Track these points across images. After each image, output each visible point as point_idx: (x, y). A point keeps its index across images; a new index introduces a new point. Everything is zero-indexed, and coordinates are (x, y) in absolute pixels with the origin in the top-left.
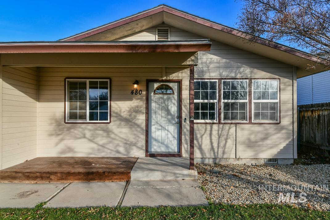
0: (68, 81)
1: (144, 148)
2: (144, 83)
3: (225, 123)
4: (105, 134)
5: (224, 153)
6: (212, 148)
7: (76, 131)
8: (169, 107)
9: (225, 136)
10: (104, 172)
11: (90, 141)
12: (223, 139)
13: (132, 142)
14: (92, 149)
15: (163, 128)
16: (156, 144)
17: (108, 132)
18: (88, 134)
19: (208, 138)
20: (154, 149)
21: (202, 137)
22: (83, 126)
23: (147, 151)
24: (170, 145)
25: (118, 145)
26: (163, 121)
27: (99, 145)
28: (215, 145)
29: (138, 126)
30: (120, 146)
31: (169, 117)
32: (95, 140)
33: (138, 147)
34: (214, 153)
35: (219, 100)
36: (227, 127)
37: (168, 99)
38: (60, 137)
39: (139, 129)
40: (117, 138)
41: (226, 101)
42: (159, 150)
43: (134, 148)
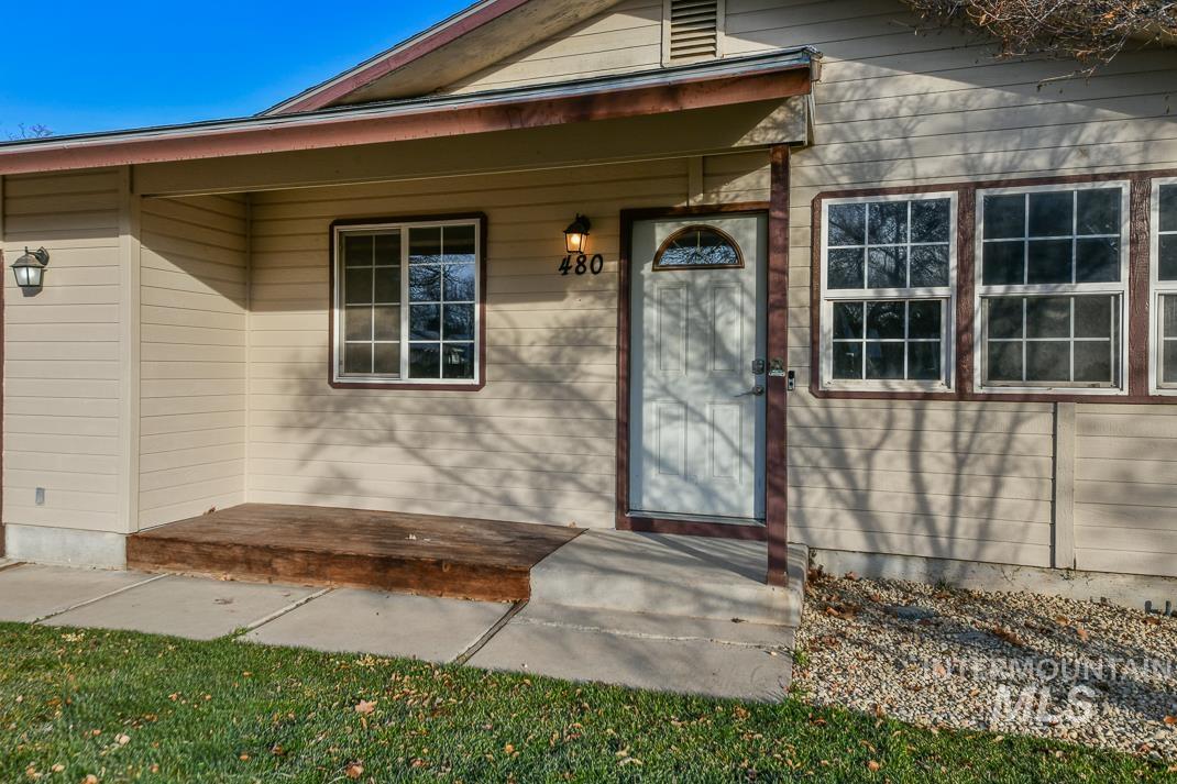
0: (341, 233)
1: (611, 493)
2: (614, 227)
3: (989, 398)
4: (461, 431)
5: (984, 536)
6: (923, 512)
7: (363, 417)
8: (720, 325)
9: (993, 460)
10: (439, 563)
11: (413, 452)
12: (979, 469)
13: (560, 466)
14: (418, 483)
15: (692, 414)
16: (663, 480)
17: (472, 421)
18: (404, 427)
19: (902, 464)
20: (654, 501)
21: (868, 456)
22: (388, 396)
23: (622, 504)
24: (719, 488)
25: (507, 475)
26: (690, 385)
27: (440, 470)
28: (939, 498)
29: (587, 402)
30: (516, 479)
31: (719, 366)
32: (428, 452)
33: (584, 489)
34: (933, 535)
35: (964, 289)
36: (1002, 415)
37: (717, 288)
38: (314, 435)
39: (587, 415)
40: (504, 445)
41: (998, 290)
42: (672, 506)
43: (569, 488)
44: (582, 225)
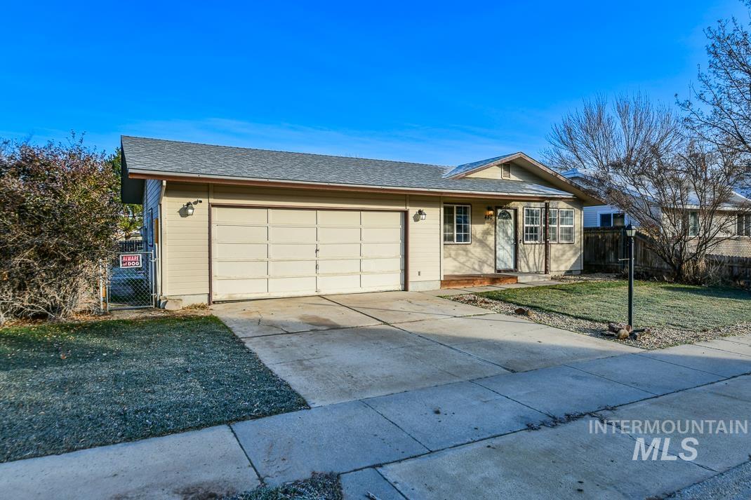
1: (494, 265)
2: (494, 209)
3: (543, 244)
4: (464, 253)
6: (535, 264)
8: (508, 230)
11: (455, 259)
13: (484, 260)
14: (457, 267)
15: (504, 248)
17: (466, 251)
18: (453, 253)
19: (533, 256)
20: (500, 266)
21: (529, 255)
22: (452, 246)
23: (495, 268)
24: (508, 263)
25: (474, 263)
26: (503, 242)
27: (460, 263)
29: (489, 247)
31: (508, 238)
33: (488, 265)
35: (541, 225)
37: (507, 223)
39: (490, 250)
40: (473, 256)
42: (503, 267)
43: (486, 265)
44: (489, 209)
